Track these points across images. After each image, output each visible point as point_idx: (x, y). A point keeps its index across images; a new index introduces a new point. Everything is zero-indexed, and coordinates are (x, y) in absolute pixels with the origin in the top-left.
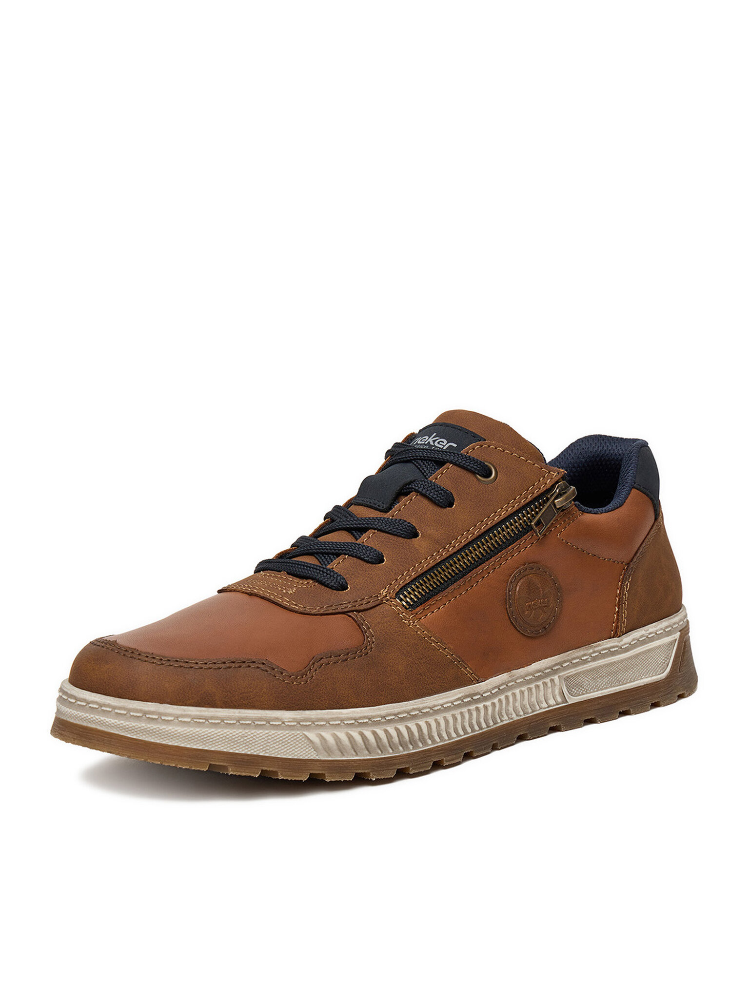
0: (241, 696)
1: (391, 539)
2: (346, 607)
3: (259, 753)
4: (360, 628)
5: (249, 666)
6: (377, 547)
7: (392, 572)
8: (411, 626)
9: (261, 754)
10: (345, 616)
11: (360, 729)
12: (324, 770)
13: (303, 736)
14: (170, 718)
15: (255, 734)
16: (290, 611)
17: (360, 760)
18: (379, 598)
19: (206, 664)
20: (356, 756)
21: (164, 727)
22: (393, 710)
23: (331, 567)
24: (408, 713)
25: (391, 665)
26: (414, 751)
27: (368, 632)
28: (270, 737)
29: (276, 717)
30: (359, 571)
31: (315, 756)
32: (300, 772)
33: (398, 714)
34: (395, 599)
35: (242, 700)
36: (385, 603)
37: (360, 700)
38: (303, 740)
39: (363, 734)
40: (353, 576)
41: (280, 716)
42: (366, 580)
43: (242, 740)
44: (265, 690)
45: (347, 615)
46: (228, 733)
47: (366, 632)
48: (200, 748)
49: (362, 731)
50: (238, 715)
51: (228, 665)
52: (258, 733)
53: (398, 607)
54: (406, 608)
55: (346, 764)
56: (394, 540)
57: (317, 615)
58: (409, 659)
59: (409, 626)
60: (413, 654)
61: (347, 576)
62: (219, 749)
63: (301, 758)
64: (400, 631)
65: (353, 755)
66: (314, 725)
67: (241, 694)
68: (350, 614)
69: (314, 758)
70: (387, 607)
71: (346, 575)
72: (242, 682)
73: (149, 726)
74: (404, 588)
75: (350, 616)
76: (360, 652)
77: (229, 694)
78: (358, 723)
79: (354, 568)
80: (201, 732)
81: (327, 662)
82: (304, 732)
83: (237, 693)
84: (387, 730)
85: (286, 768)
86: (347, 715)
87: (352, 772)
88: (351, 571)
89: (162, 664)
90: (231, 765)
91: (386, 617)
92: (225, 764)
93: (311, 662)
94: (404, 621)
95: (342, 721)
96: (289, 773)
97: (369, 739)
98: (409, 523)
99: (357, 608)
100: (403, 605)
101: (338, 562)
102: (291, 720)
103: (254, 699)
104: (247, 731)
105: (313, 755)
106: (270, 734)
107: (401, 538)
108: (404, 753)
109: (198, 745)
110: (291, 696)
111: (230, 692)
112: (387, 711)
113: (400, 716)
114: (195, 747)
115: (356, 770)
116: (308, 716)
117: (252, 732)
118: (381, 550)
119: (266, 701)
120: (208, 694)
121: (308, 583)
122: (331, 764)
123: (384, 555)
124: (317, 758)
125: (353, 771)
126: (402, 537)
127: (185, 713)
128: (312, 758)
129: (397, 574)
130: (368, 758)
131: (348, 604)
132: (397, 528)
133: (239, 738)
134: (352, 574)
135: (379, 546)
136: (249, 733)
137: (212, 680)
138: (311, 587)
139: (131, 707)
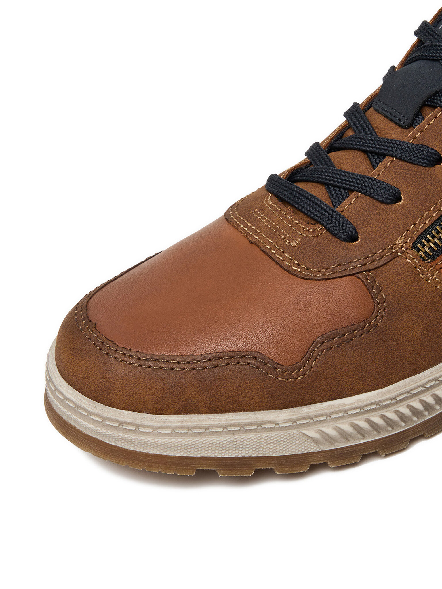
0: (228, 400)
1: (411, 170)
2: (355, 267)
3: (251, 455)
4: (370, 293)
5: (238, 363)
6: (393, 183)
7: (410, 214)
8: (429, 281)
9: (253, 456)
10: (354, 277)
11: (366, 416)
12: (325, 460)
13: (301, 434)
14: (148, 430)
15: (245, 439)
16: (291, 274)
17: (367, 443)
18: (394, 251)
19: (189, 362)
20: (363, 439)
21: (143, 438)
22: (405, 389)
23: (341, 210)
24: (423, 386)
25: (405, 334)
26: (431, 417)
27: (378, 297)
28: (262, 440)
29: (269, 420)
30: (372, 216)
31: (315, 448)
32: (299, 466)
33: (410, 391)
34: (412, 250)
35: (229, 405)
36: (400, 255)
37: (366, 385)
38: (301, 437)
39: (370, 420)
40: (364, 223)
41: (273, 419)
42: (380, 227)
43: (231, 445)
44: (255, 391)
45: (355, 276)
46: (215, 441)
47: (376, 298)
48: (185, 455)
49: (368, 418)
50: (225, 422)
51: (214, 363)
52: (249, 437)
53: (415, 260)
54: (424, 260)
55: (351, 449)
56: (414, 171)
57: (321, 280)
58: (426, 322)
59: (427, 280)
60: (431, 315)
61: (359, 222)
62: (206, 456)
63: (300, 452)
64: (416, 290)
65: (359, 439)
66: (312, 421)
67: (228, 398)
68: (359, 275)
69: (314, 451)
70: (402, 261)
71: (357, 221)
72: (229, 384)
73: (126, 436)
74: (422, 235)
75: (359, 278)
76: (369, 326)
77: (214, 400)
78: (363, 410)
79: (366, 211)
80: (184, 442)
81: (328, 347)
82: (301, 431)
83: (223, 397)
84: (398, 411)
85: (284, 465)
86: (351, 406)
87: (359, 456)
88: (362, 214)
89: (140, 366)
90: (221, 469)
91: (400, 275)
92: (214, 469)
93: (310, 349)
94: (421, 276)
95: (345, 412)
96: (287, 469)
97: (377, 423)
98: (432, 149)
99: (367, 267)
100: (421, 257)
101: (349, 202)
102: (285, 421)
103: (244, 403)
104: (236, 437)
105: (313, 448)
106: (263, 437)
107: (422, 167)
108: (419, 422)
109: (182, 453)
110: (286, 394)
111: (216, 398)
112: (397, 392)
113: (412, 393)
114: (179, 455)
115: (363, 452)
116: (305, 414)
117: (242, 437)
118: (398, 186)
119: (257, 403)
120: (190, 401)
121: (315, 230)
122: (334, 453)
123: (402, 193)
124: (318, 450)
125: (359, 454)
126: (424, 166)
127: (165, 425)
128: (312, 451)
129: (415, 217)
130: (377, 438)
131: (358, 263)
132: (417, 156)
133: (228, 444)
134: (364, 220)
135: (396, 180)
136: (239, 439)
137: (195, 384)
138: (317, 236)
139: (106, 416)
